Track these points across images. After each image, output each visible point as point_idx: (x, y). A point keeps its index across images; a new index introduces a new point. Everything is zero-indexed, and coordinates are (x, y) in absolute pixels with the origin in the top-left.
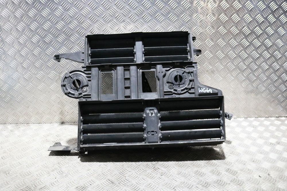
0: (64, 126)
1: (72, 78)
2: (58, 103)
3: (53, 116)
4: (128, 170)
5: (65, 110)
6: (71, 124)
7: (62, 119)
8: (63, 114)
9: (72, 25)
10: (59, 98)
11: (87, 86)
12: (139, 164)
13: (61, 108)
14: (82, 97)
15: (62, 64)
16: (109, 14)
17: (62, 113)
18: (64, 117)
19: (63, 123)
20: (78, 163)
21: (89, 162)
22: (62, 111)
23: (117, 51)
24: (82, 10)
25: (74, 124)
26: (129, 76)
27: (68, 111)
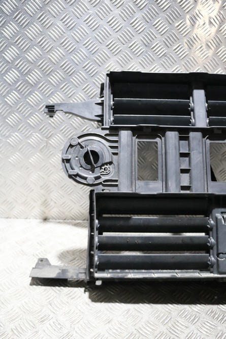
0: (49, 226)
1: (82, 147)
2: (41, 186)
3: (31, 208)
4: (183, 324)
5: (52, 200)
6: (59, 222)
7: (45, 213)
8: (48, 205)
9: (77, 56)
10: (43, 178)
11: (111, 163)
12: (197, 311)
13: (44, 196)
14: (100, 183)
15: (53, 123)
16: (141, 42)
17: (45, 203)
18: (49, 209)
19: (45, 219)
20: (86, 303)
21: (105, 302)
22: (46, 200)
23: (160, 104)
24: (96, 31)
25: (66, 223)
26: (188, 149)
27: (55, 201)
